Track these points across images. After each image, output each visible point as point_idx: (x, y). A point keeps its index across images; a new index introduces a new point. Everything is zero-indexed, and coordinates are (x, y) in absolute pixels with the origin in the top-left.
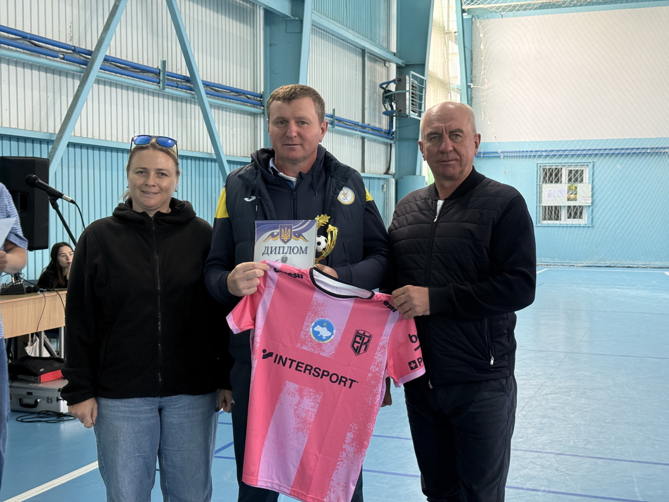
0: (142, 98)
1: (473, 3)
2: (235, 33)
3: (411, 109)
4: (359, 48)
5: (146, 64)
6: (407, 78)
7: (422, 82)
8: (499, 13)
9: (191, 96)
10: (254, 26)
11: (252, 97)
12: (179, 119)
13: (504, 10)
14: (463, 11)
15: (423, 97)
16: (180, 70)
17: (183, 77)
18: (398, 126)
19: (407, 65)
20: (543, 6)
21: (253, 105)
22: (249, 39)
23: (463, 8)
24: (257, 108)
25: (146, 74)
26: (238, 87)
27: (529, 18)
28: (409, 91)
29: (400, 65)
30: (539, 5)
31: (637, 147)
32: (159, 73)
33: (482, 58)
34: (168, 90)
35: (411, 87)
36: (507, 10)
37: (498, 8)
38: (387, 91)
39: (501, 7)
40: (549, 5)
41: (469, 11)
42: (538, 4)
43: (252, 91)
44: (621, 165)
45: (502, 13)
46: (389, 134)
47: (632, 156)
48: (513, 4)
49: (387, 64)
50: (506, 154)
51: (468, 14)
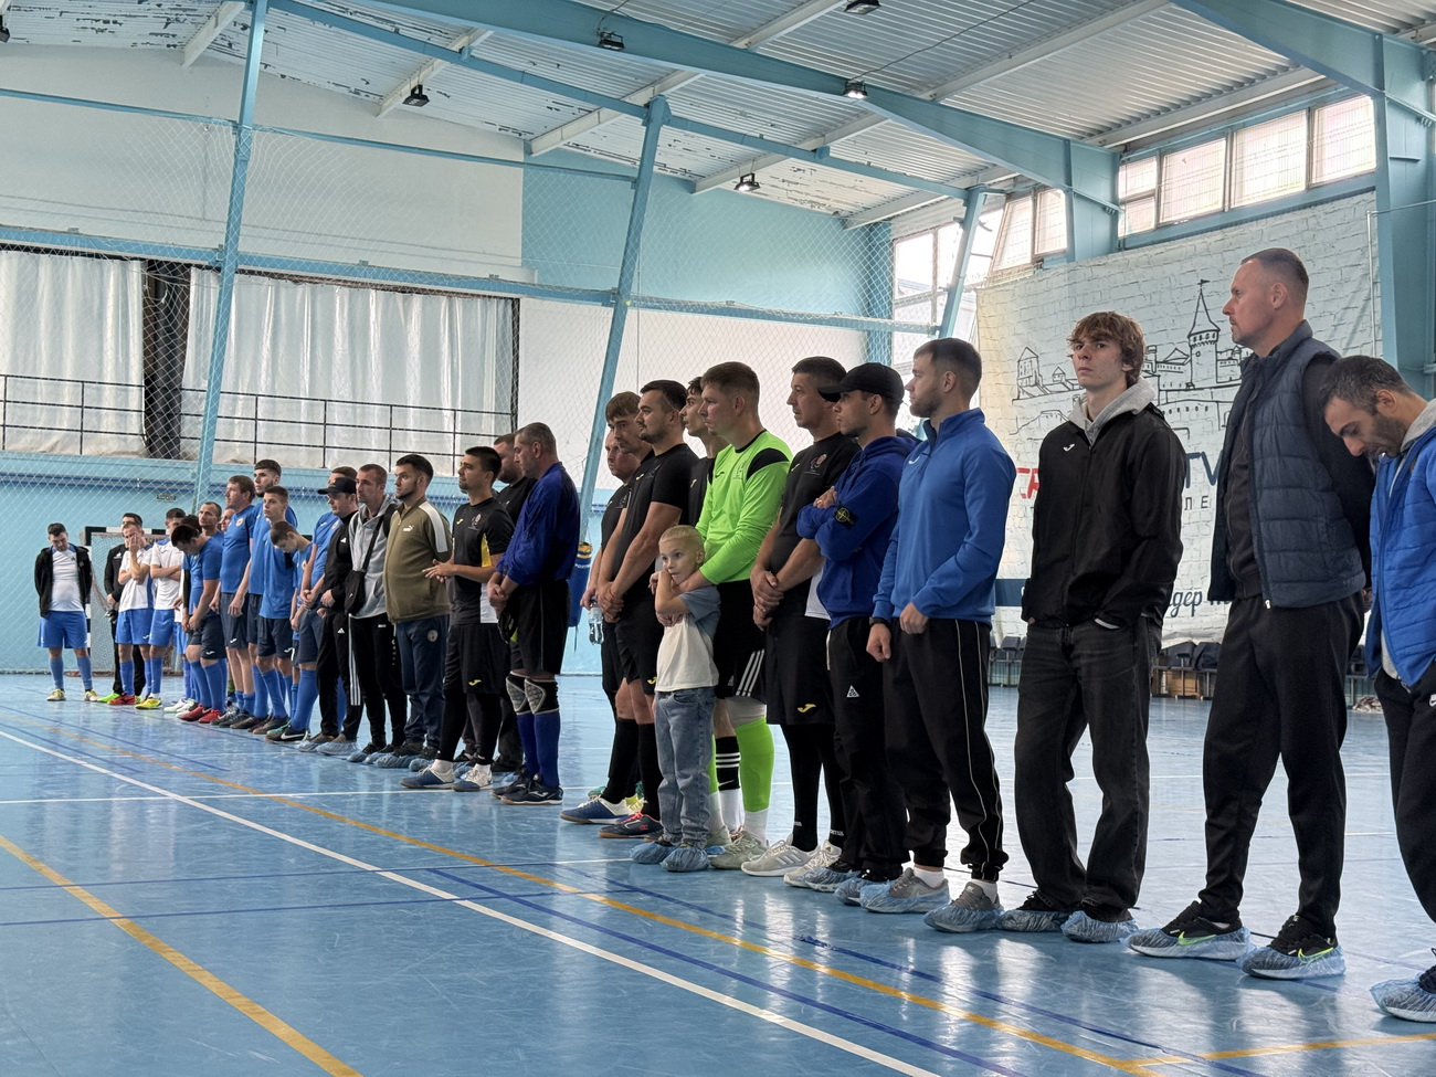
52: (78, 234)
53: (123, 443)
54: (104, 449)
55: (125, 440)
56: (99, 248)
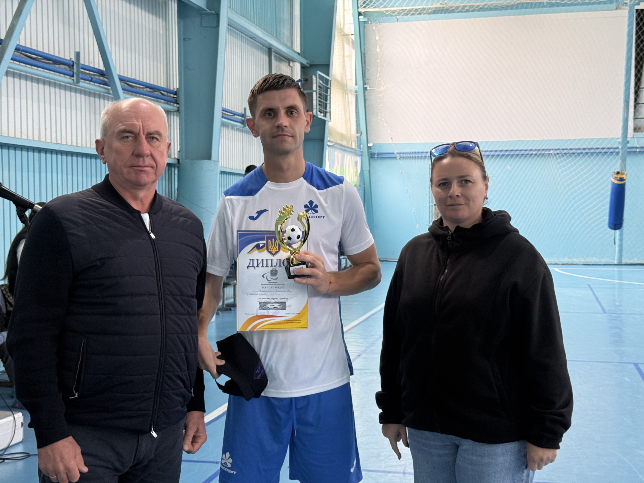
0: (54, 92)
1: (368, 6)
2: (147, 25)
3: (318, 110)
4: (265, 47)
5: (57, 55)
6: (314, 78)
7: (327, 82)
8: (395, 17)
9: (106, 91)
10: (166, 19)
11: (165, 93)
12: (93, 116)
13: (399, 13)
14: (360, 14)
15: (328, 97)
16: (92, 63)
17: (97, 71)
19: (311, 66)
20: (436, 11)
21: (166, 102)
22: (161, 32)
23: (360, 10)
24: (170, 105)
25: (57, 66)
26: (152, 83)
27: (424, 22)
28: (316, 91)
29: (304, 65)
30: (433, 10)
31: (525, 148)
32: (73, 65)
33: (378, 61)
34: (83, 84)
35: (318, 88)
36: (403, 14)
37: (394, 12)
39: (396, 11)
40: (443, 10)
41: (365, 14)
42: (432, 8)
43: (165, 87)
44: (510, 166)
45: (398, 17)
47: (520, 157)
48: (408, 8)
49: (291, 64)
50: (402, 155)
51: (364, 17)
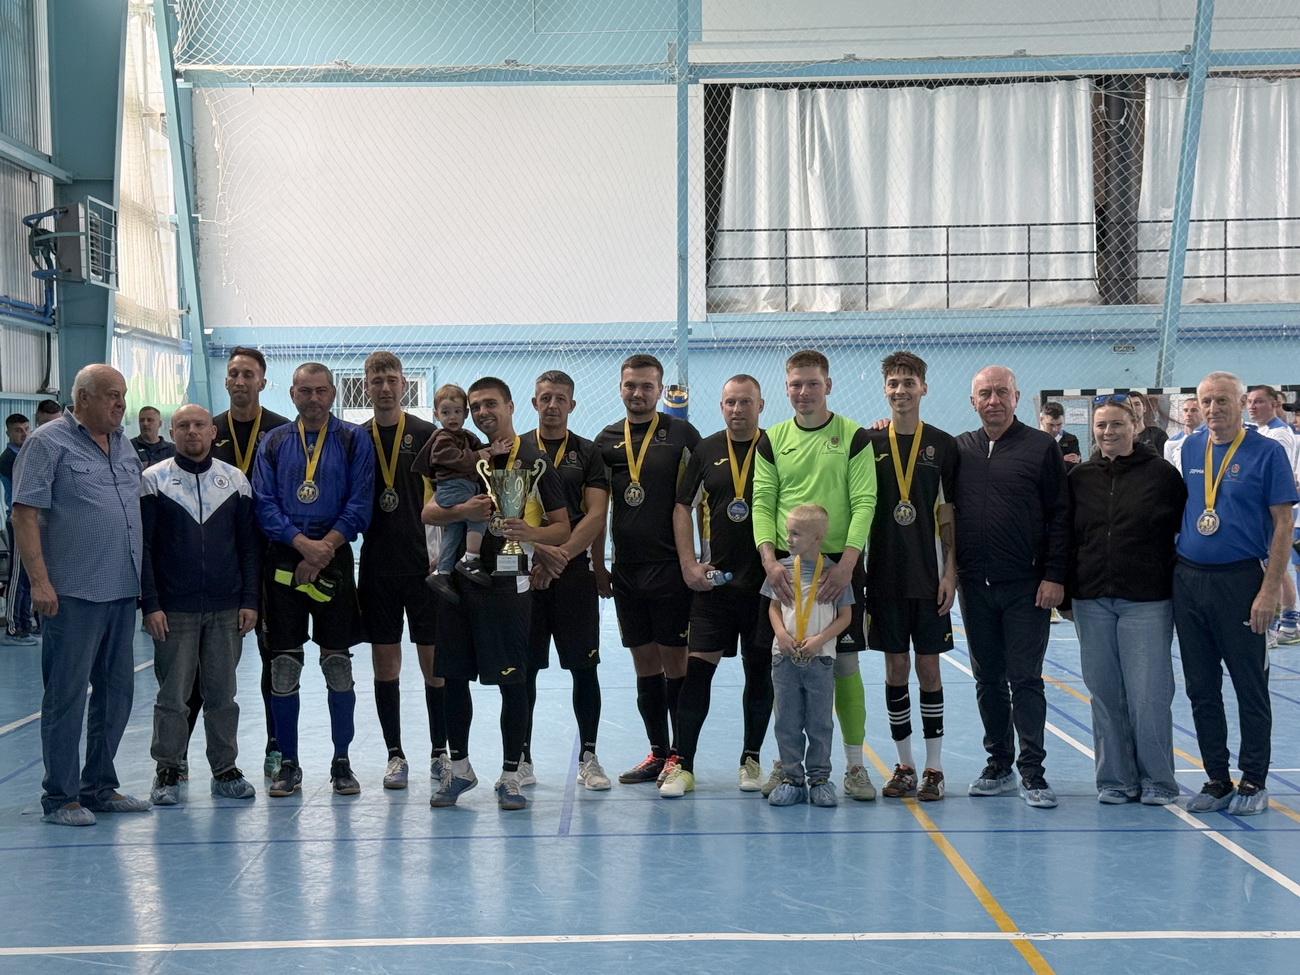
1: (194, 61)
3: (90, 268)
6: (80, 207)
7: (108, 215)
8: (248, 84)
13: (256, 78)
14: (176, 74)
15: (113, 244)
18: (62, 298)
19: (76, 183)
20: (328, 77)
23: (176, 67)
28: (86, 233)
29: (61, 180)
30: (322, 73)
31: (473, 341)
33: (217, 166)
35: (88, 226)
36: (262, 79)
37: (245, 73)
38: (37, 232)
39: (250, 72)
40: (340, 75)
41: (187, 75)
42: (320, 71)
45: (253, 84)
46: (45, 313)
48: (272, 68)
49: (35, 178)
51: (186, 81)
52: (1025, 56)
53: (1074, 291)
54: (1054, 298)
55: (1076, 286)
56: (1049, 70)
